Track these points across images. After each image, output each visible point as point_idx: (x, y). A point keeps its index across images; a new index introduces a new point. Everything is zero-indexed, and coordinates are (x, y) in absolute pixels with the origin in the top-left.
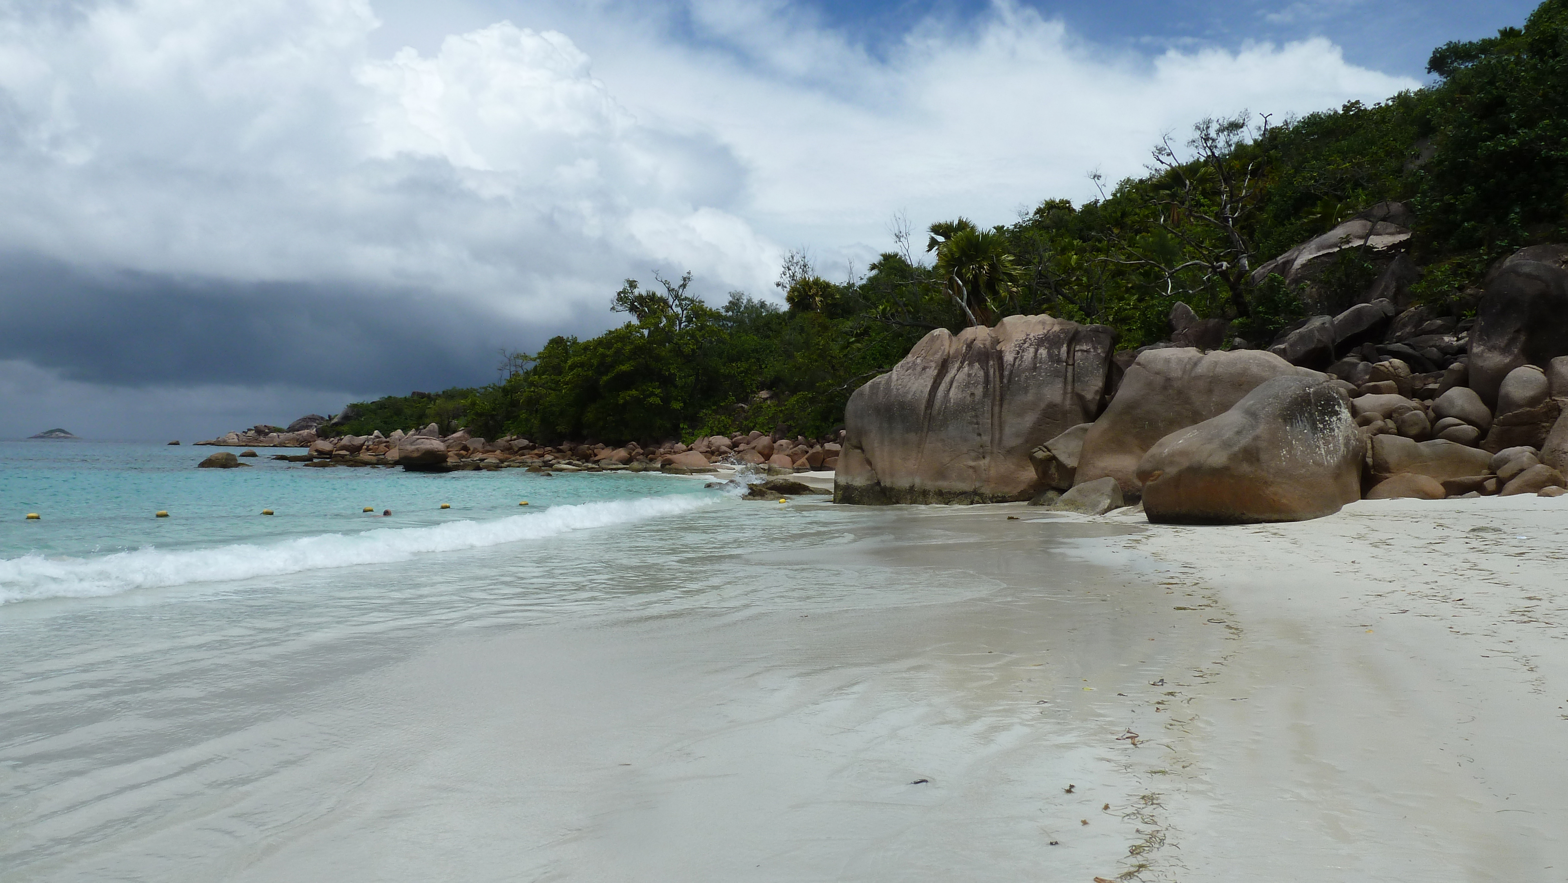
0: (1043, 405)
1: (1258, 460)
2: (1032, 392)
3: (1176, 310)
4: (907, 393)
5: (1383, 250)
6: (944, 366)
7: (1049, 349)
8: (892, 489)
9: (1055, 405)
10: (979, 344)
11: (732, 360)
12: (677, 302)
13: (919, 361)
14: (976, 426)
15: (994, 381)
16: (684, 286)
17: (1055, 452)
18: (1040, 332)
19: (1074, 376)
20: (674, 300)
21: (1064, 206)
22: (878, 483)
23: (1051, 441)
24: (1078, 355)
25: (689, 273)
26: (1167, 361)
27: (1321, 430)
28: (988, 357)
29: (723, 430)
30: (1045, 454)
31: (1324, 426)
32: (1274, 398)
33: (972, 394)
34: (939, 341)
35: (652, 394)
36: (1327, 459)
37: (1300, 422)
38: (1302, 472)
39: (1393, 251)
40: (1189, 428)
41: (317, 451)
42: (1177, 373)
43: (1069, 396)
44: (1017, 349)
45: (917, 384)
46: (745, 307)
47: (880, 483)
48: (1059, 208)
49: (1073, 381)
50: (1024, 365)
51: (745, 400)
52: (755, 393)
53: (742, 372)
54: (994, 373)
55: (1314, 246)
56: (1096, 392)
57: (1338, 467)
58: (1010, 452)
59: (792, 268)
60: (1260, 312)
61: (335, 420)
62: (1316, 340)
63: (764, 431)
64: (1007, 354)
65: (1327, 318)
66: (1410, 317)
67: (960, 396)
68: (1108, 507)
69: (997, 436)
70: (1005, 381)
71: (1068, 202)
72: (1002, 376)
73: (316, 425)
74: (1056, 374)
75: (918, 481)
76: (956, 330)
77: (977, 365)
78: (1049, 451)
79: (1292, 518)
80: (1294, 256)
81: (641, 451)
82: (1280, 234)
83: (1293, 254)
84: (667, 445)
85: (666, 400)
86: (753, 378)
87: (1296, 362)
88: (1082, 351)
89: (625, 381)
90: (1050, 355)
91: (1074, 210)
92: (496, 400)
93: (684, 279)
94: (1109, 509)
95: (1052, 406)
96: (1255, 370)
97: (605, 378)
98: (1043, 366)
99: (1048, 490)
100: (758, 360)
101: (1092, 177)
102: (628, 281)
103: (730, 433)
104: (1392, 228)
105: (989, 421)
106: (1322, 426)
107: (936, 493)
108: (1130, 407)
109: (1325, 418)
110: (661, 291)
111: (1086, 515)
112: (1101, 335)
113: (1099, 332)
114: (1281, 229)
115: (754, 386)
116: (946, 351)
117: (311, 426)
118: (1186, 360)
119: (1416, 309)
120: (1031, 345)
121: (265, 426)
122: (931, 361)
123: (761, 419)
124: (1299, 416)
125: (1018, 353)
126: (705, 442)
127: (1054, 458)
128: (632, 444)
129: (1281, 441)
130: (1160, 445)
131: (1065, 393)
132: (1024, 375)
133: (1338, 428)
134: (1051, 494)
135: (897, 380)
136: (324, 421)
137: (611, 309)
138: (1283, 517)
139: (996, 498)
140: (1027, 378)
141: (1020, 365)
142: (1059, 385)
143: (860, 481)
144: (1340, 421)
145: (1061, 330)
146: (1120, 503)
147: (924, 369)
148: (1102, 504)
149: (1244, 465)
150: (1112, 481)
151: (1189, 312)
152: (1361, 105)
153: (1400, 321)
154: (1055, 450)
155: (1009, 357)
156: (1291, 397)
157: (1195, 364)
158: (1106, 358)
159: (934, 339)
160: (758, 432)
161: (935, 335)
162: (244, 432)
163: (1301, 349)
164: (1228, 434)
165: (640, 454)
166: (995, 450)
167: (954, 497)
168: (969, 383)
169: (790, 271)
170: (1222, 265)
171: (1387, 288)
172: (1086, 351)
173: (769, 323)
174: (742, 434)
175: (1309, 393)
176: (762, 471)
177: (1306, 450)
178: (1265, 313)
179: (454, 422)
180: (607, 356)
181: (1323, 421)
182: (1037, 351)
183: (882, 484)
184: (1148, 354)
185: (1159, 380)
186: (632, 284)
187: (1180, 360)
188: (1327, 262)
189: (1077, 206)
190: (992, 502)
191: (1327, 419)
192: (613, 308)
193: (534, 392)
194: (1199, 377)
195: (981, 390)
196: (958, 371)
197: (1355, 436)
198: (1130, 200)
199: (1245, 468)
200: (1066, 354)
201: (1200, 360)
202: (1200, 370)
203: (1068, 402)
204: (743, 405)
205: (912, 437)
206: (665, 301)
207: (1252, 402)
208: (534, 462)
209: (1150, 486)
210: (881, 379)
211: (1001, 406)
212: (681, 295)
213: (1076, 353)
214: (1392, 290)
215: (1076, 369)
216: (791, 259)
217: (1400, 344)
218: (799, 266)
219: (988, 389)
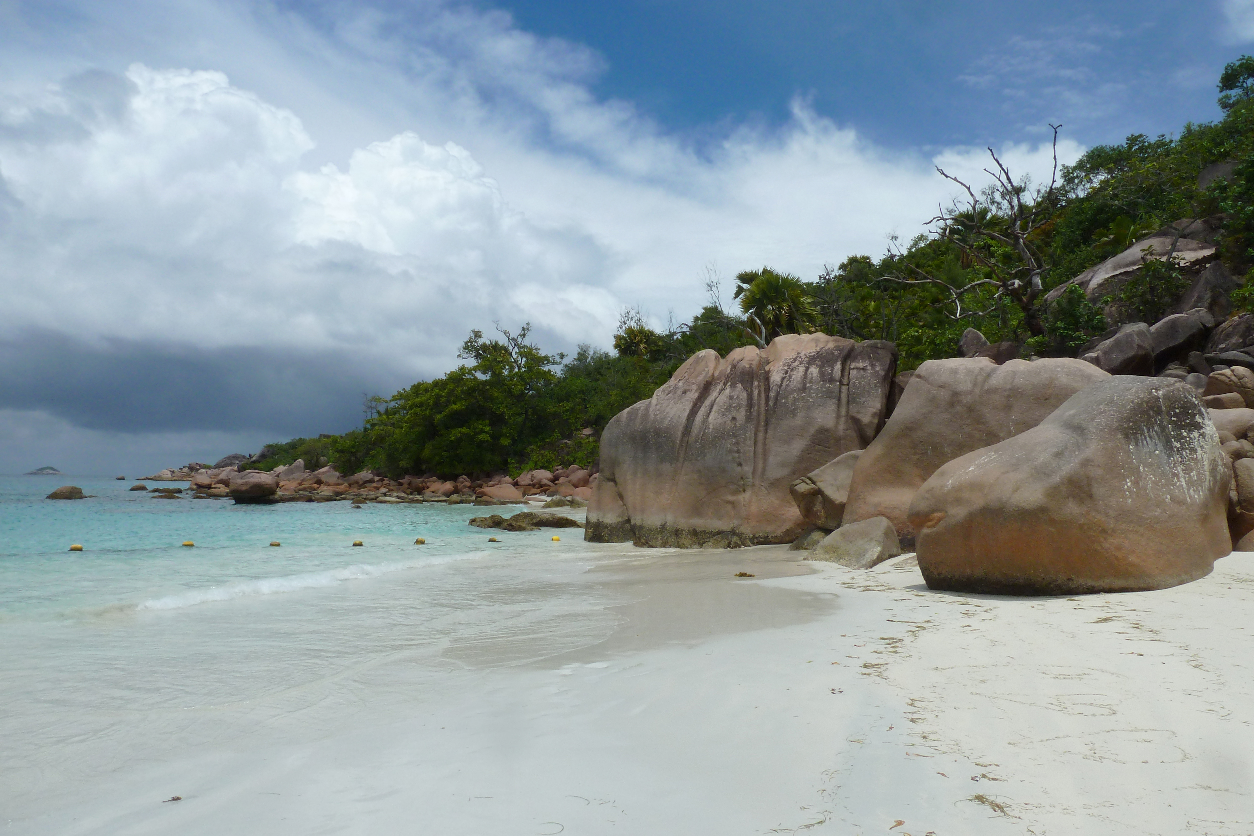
0: (812, 430)
1: (1091, 496)
2: (801, 414)
3: (966, 336)
4: (664, 418)
5: (1187, 266)
6: (706, 388)
7: (821, 367)
8: (641, 527)
9: (827, 430)
10: (745, 364)
11: (559, 400)
12: (516, 349)
13: (680, 384)
14: (737, 455)
15: (759, 404)
16: (524, 336)
17: (821, 485)
18: (812, 349)
19: (848, 397)
20: (513, 348)
21: (865, 262)
22: (629, 521)
23: (817, 471)
24: (854, 373)
25: (528, 324)
26: (954, 372)
27: (1178, 451)
28: (753, 377)
29: (546, 465)
30: (808, 487)
31: (1182, 445)
32: (1107, 404)
33: (734, 419)
34: (704, 363)
35: (482, 431)
36: (1190, 495)
37: (1148, 439)
38: (1156, 513)
39: (1197, 267)
40: (982, 450)
41: (196, 484)
42: (965, 385)
43: (843, 420)
44: (786, 368)
45: (675, 409)
46: (592, 358)
47: (630, 520)
48: (860, 262)
49: (848, 403)
50: (792, 385)
51: (569, 437)
52: (579, 430)
53: (567, 411)
54: (759, 394)
55: (1110, 266)
56: (875, 414)
57: (1205, 505)
58: (774, 484)
59: (627, 322)
60: (1058, 328)
61: (254, 458)
62: (1135, 346)
63: (583, 465)
64: (774, 373)
65: (1142, 326)
66: (1235, 327)
67: (720, 421)
68: (878, 558)
69: (760, 466)
70: (771, 403)
71: (868, 258)
72: (767, 398)
73: (238, 462)
74: (828, 395)
75: (670, 519)
76: (723, 352)
77: (739, 386)
78: (814, 483)
79: (1145, 586)
80: (1089, 277)
81: (468, 484)
82: (1070, 262)
83: (1087, 276)
84: (496, 478)
85: (496, 437)
86: (578, 416)
87: (1114, 371)
88: (858, 368)
89: (458, 419)
90: (822, 374)
91: (873, 265)
92: (356, 438)
93: (523, 329)
94: (880, 559)
95: (823, 431)
96: (1064, 379)
97: (439, 417)
98: (813, 387)
99: (815, 529)
100: (584, 400)
101: (890, 238)
102: (474, 332)
103: (552, 467)
104: (1194, 244)
105: (752, 449)
106: (1178, 445)
107: (689, 532)
108: (909, 429)
109: (1182, 433)
110: (503, 341)
111: (847, 569)
112: (880, 351)
113: (877, 347)
114: (1072, 256)
115: (579, 423)
116: (711, 373)
117: (234, 463)
118: (977, 371)
119: (1240, 317)
120: (801, 363)
121: (197, 463)
122: (693, 384)
123: (580, 454)
124: (1146, 431)
125: (786, 372)
126: (529, 476)
127: (819, 492)
128: (463, 478)
129: (1123, 467)
130: (942, 474)
131: (838, 416)
132: (792, 396)
133: (1202, 447)
134: (816, 535)
135: (657, 405)
136: (245, 458)
137: (458, 356)
138: (1131, 583)
139: (757, 538)
140: (795, 400)
141: (787, 386)
142: (831, 406)
143: (610, 518)
144: (1204, 437)
145: (835, 347)
146: (895, 551)
147: (685, 392)
148: (870, 553)
149: (1070, 505)
150: (884, 522)
151: (979, 338)
152: (1145, 137)
153: (1222, 332)
154: (821, 481)
155: (776, 378)
156: (1132, 402)
157: (989, 375)
158: (885, 377)
159: (698, 361)
160: (577, 466)
161: (700, 356)
162: (180, 469)
163: (1118, 358)
164: (1043, 457)
165: (465, 487)
166: (757, 483)
167: (709, 537)
168: (730, 406)
169: (626, 325)
170: (1014, 284)
171: (1200, 298)
172: (862, 369)
173: (599, 368)
174: (563, 468)
175: (1158, 398)
176: (568, 503)
177: (1160, 480)
178: (1065, 329)
179: (323, 459)
180: (442, 396)
181: (1179, 437)
182: (807, 369)
183: (632, 522)
184: (929, 365)
185: (944, 394)
186: (477, 334)
187: (969, 372)
188: (1126, 281)
189: (876, 260)
190: (753, 544)
191: (1185, 434)
192: (459, 356)
193: (382, 430)
194: (993, 391)
195: (743, 413)
196: (720, 393)
197: (1222, 460)
198: (924, 254)
199: (1072, 509)
200: (839, 373)
201: (994, 371)
202: (994, 381)
203: (842, 427)
204: (568, 441)
205: (667, 467)
206: (506, 349)
207: (1072, 412)
208: (369, 495)
209: (927, 535)
210: (640, 405)
211: (766, 431)
212: (521, 344)
213: (851, 371)
214: (1207, 300)
215: (851, 389)
216: (626, 315)
217: (1235, 352)
218: (634, 321)
219: (751, 413)
